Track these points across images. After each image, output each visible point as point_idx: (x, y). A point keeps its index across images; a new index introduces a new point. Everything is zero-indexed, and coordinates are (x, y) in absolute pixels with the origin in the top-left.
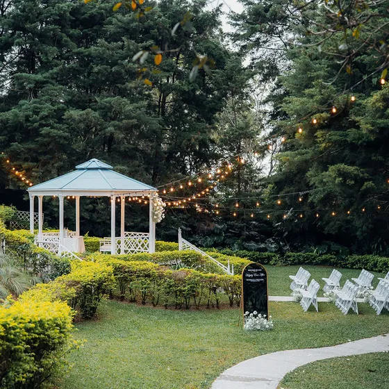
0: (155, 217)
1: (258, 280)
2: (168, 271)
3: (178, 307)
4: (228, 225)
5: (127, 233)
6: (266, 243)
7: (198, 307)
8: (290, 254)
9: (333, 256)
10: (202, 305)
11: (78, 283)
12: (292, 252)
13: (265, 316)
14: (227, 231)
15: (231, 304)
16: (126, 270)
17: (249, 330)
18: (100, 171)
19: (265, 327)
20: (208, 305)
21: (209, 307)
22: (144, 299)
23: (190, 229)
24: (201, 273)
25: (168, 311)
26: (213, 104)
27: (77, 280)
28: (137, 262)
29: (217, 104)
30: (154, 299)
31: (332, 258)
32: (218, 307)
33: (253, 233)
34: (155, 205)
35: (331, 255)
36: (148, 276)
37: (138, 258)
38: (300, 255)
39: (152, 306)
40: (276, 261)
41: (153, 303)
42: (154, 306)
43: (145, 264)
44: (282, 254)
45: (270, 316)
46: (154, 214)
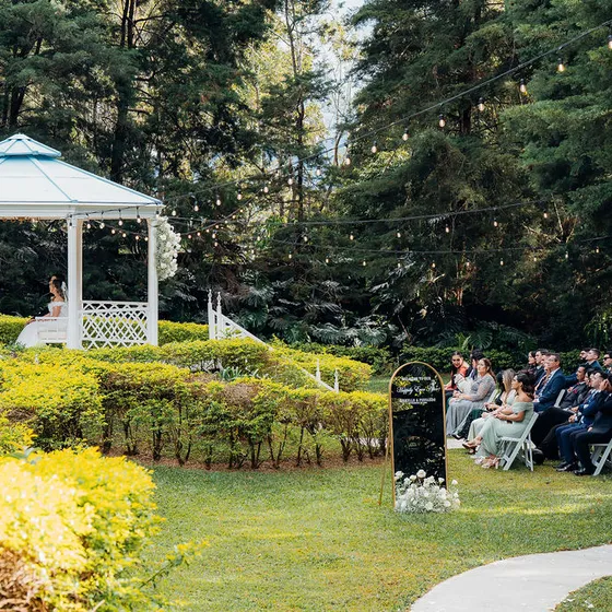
0: (163, 265)
1: (424, 401)
2: (212, 385)
3: (234, 463)
4: (275, 289)
5: (89, 303)
6: (358, 327)
7: (277, 463)
8: (411, 349)
9: (503, 354)
10: (285, 460)
11: (30, 411)
12: (415, 345)
13: (441, 480)
14: (274, 302)
15: (346, 455)
16: (118, 383)
17: (408, 513)
18: (35, 160)
19: (442, 506)
20: (299, 459)
21: (300, 462)
22: (158, 448)
23: (194, 298)
24: (286, 388)
25: (214, 474)
26: (244, 22)
27: (28, 404)
28: (140, 365)
29: (254, 23)
30: (179, 447)
31: (500, 358)
32: (319, 463)
33: (328, 305)
34: (163, 237)
35: (500, 351)
36: (168, 395)
37: (136, 357)
38: (432, 353)
39: (175, 464)
40: (381, 364)
41: (178, 456)
42: (181, 462)
43: (157, 369)
44: (395, 350)
45: (455, 482)
46: (159, 259)
